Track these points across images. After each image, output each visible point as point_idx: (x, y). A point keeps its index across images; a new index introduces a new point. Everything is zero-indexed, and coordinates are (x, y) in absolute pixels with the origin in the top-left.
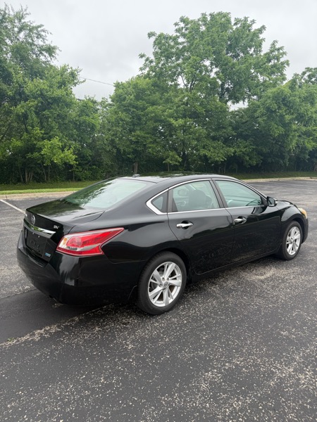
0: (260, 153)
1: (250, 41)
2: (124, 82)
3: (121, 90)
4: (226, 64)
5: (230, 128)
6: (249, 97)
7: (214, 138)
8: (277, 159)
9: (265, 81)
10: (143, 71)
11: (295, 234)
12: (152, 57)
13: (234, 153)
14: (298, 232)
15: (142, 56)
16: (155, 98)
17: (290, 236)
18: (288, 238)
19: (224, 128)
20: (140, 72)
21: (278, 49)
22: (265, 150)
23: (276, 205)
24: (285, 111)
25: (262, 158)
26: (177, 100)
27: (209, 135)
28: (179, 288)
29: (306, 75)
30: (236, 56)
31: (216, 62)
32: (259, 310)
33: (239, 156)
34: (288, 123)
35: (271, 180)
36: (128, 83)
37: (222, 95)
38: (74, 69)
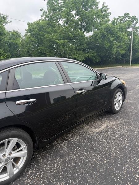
0: (100, 56)
1: (93, 2)
2: (32, 22)
3: (31, 27)
4: (82, 13)
5: (86, 44)
6: (94, 30)
7: (79, 50)
8: (107, 59)
9: (100, 22)
10: (43, 17)
11: (119, 97)
12: (47, 11)
13: (88, 56)
14: (121, 95)
15: (42, 10)
16: (49, 30)
17: (116, 98)
18: (115, 100)
19: (83, 45)
20: (41, 18)
21: (106, 7)
22: (102, 55)
23: (106, 79)
24: (110, 36)
25: (101, 58)
26: (59, 31)
27: (76, 48)
28: (25, 158)
29: (119, 20)
30: (87, 10)
31: (78, 13)
32: (95, 169)
33: (91, 58)
34: (112, 41)
35: (105, 68)
36: (34, 23)
37: (81, 29)
38: (4, 15)
